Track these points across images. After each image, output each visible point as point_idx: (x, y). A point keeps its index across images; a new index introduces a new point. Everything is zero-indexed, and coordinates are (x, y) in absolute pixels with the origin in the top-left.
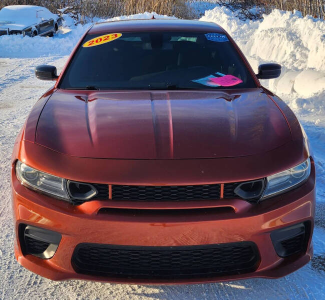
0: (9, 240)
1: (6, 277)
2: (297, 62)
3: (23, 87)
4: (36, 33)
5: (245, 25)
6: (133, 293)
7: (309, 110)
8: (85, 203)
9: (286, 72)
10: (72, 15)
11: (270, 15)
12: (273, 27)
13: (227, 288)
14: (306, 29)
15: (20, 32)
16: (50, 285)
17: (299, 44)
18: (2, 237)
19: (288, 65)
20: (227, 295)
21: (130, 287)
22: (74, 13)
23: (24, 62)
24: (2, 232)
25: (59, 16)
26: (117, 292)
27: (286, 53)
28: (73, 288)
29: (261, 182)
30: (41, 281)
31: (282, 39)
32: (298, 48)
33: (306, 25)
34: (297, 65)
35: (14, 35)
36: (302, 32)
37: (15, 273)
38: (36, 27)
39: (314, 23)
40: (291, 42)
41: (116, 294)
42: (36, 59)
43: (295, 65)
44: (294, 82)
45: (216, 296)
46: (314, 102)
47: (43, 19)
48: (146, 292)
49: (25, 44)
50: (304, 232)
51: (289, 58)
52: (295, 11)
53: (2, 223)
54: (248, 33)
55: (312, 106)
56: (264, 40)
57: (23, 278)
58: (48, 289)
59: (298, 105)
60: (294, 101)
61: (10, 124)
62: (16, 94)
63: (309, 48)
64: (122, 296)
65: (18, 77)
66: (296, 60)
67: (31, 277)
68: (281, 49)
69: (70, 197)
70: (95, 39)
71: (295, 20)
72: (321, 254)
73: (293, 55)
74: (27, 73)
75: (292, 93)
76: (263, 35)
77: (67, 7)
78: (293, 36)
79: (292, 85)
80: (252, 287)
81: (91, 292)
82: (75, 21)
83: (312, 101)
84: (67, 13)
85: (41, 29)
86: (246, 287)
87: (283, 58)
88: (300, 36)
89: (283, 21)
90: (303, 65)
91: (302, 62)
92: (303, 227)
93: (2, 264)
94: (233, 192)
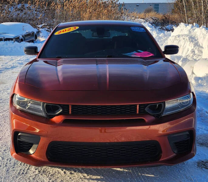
0: (5, 153)
1: (4, 170)
2: (196, 55)
3: (13, 72)
4: (22, 40)
5: (162, 34)
6: (84, 178)
7: (203, 84)
8: (55, 117)
9: (188, 61)
10: (47, 29)
11: (178, 27)
12: (180, 34)
13: (143, 176)
14: (201, 35)
15: (12, 39)
16: (32, 174)
17: (197, 44)
18: (1, 151)
19: (190, 58)
20: (143, 180)
21: (82, 175)
22: (48, 28)
23: (14, 58)
24: (1, 148)
25: (38, 30)
26: (74, 178)
27: (188, 51)
28: (46, 176)
29: (161, 104)
30: (26, 172)
31: (186, 41)
32: (196, 46)
33: (201, 32)
34: (196, 57)
35: (8, 41)
36: (198, 37)
37: (10, 169)
38: (23, 36)
39: (207, 30)
40: (191, 43)
41: (74, 179)
42: (22, 57)
43: (195, 57)
44: (193, 67)
45: (136, 180)
46: (206, 79)
47: (27, 31)
48: (92, 178)
49: (15, 47)
50: (189, 138)
51: (190, 53)
52: (194, 24)
53: (1, 144)
54: (164, 39)
55: (205, 81)
56: (174, 42)
57: (15, 171)
58: (31, 176)
59: (195, 81)
60: (193, 79)
61: (5, 93)
62: (9, 76)
63: (203, 46)
64: (77, 180)
65: (10, 67)
66: (195, 54)
67: (20, 170)
68: (185, 48)
69: (46, 114)
70: (62, 30)
71: (194, 30)
72: (204, 160)
73: (193, 51)
74: (16, 64)
75: (192, 75)
76: (173, 39)
77: (44, 24)
78: (192, 39)
79: (192, 70)
80: (159, 175)
81: (58, 178)
82: (48, 33)
83: (205, 79)
84: (43, 28)
85: (26, 38)
86: (155, 175)
87: (186, 53)
88: (198, 39)
89: (186, 30)
90: (200, 57)
91: (199, 55)
92: (188, 134)
93: (1, 164)
94: (144, 110)
